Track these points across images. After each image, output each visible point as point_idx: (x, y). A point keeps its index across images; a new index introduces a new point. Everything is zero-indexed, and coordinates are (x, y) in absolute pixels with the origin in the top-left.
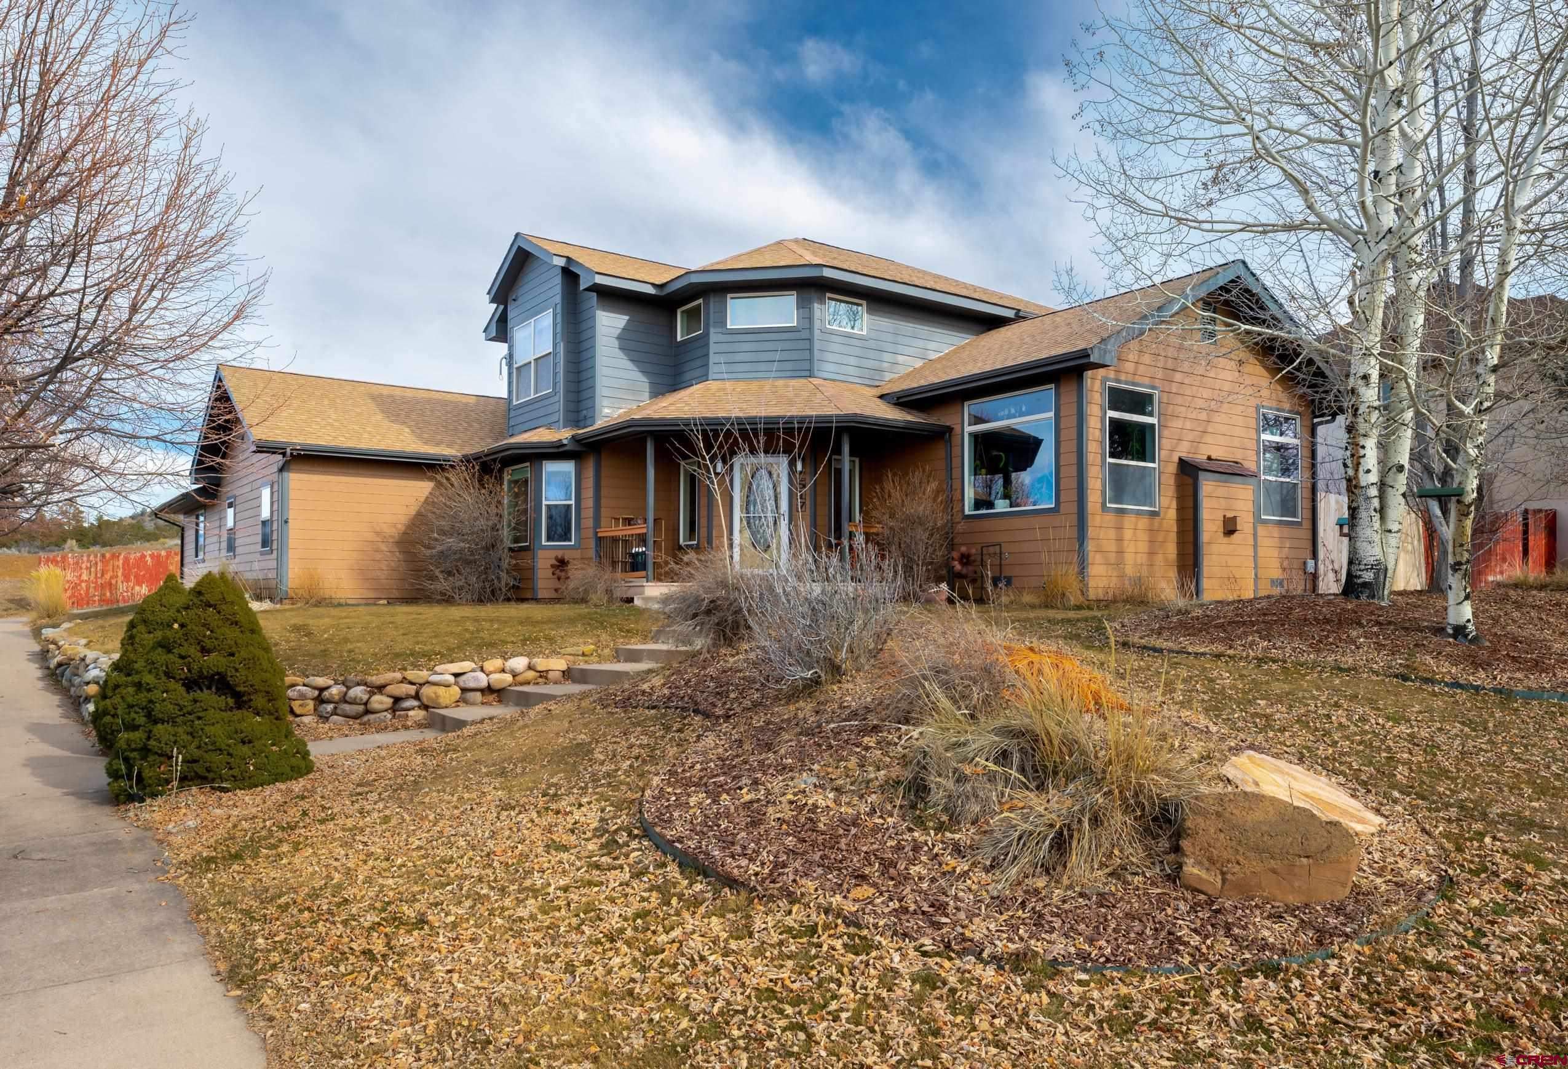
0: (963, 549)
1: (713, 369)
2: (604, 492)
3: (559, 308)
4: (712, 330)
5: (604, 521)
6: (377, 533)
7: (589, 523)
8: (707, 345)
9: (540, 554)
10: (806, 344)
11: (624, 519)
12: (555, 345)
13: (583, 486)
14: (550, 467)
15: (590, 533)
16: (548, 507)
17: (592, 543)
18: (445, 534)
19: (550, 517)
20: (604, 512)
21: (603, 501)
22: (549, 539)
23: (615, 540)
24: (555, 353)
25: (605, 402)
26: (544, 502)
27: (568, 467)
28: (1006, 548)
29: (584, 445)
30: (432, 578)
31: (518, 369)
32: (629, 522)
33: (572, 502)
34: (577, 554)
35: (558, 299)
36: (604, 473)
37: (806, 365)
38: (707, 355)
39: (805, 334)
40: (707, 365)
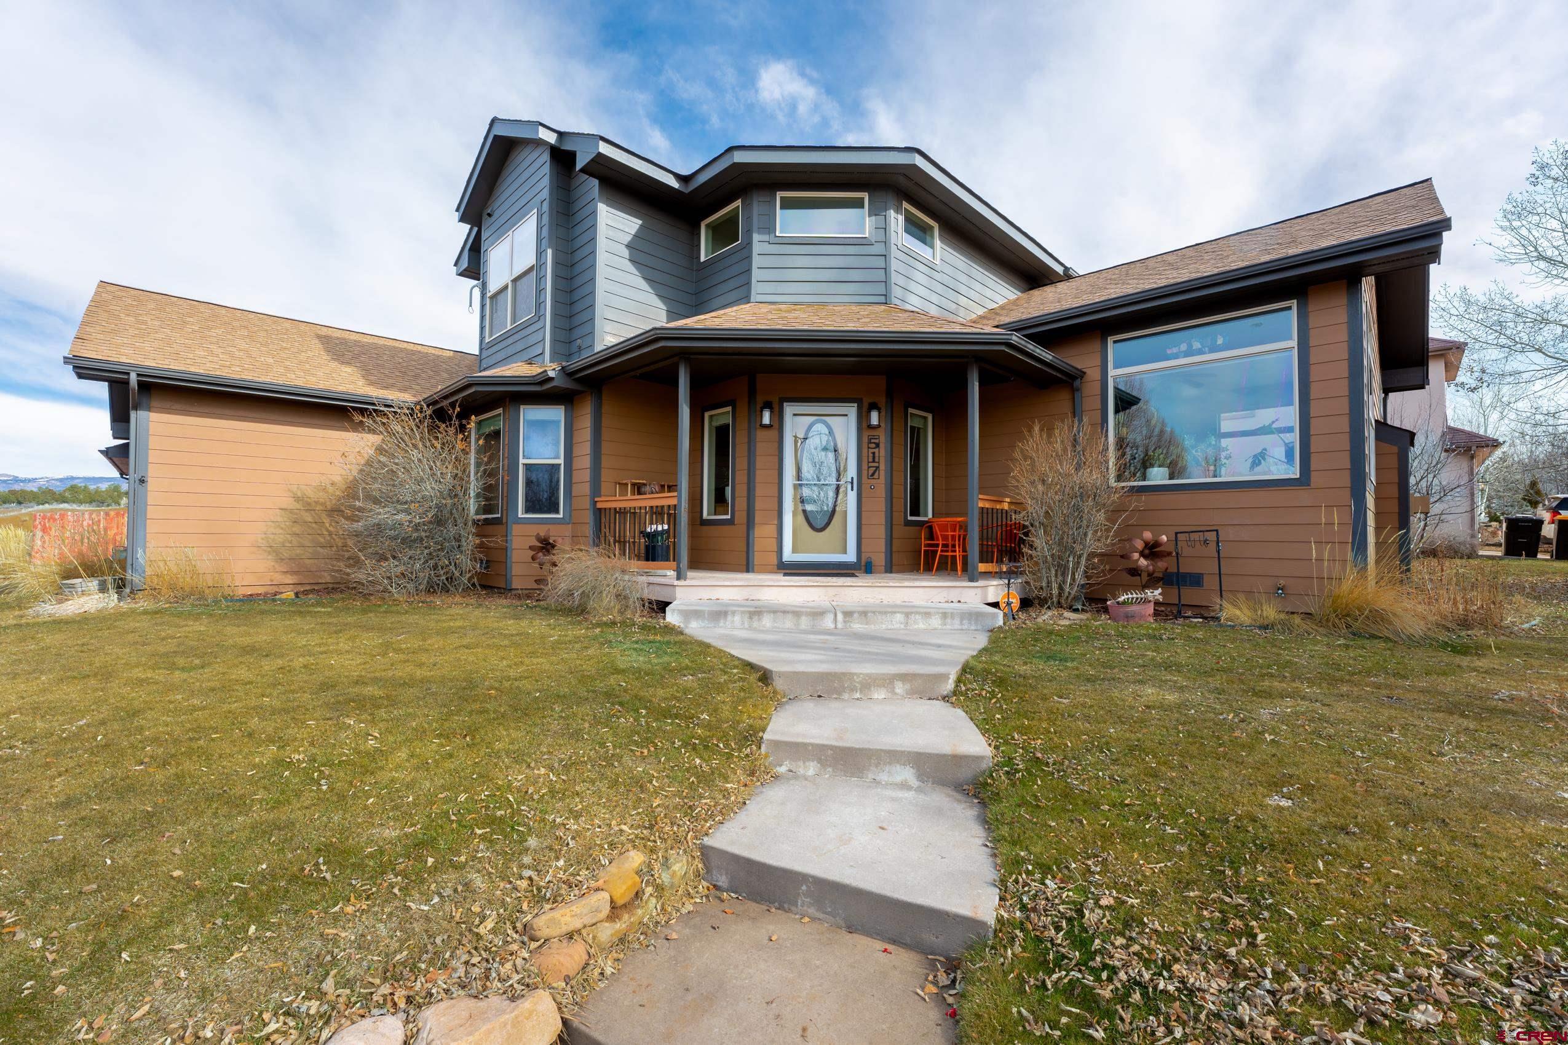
0: (1148, 535)
1: (756, 288)
2: (606, 447)
3: (546, 207)
4: (756, 237)
5: (605, 488)
6: (297, 499)
7: (583, 488)
8: (749, 257)
9: (516, 530)
10: (880, 262)
11: (633, 485)
12: (540, 254)
13: (576, 439)
14: (530, 414)
15: (586, 503)
16: (528, 467)
17: (588, 517)
18: (376, 501)
19: (529, 483)
20: (607, 476)
21: (605, 462)
22: (528, 510)
23: (622, 512)
24: (539, 265)
25: (608, 327)
26: (522, 461)
27: (556, 414)
28: (1226, 534)
29: (579, 380)
30: (356, 562)
31: (494, 297)
32: (638, 489)
33: (561, 461)
34: (567, 530)
35: (545, 194)
36: (605, 421)
37: (881, 288)
38: (749, 270)
39: (878, 249)
40: (748, 283)
